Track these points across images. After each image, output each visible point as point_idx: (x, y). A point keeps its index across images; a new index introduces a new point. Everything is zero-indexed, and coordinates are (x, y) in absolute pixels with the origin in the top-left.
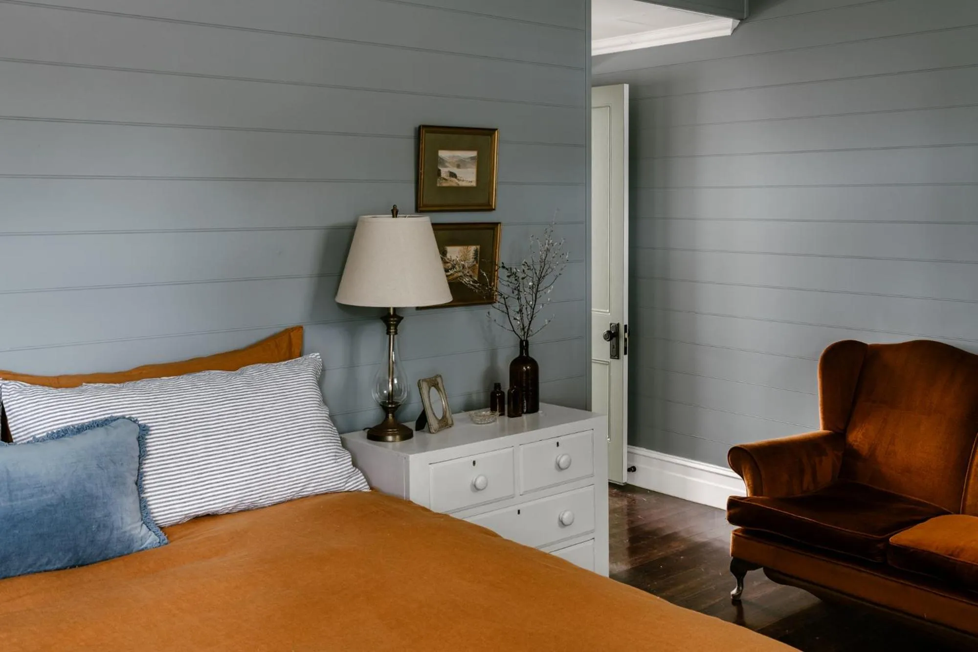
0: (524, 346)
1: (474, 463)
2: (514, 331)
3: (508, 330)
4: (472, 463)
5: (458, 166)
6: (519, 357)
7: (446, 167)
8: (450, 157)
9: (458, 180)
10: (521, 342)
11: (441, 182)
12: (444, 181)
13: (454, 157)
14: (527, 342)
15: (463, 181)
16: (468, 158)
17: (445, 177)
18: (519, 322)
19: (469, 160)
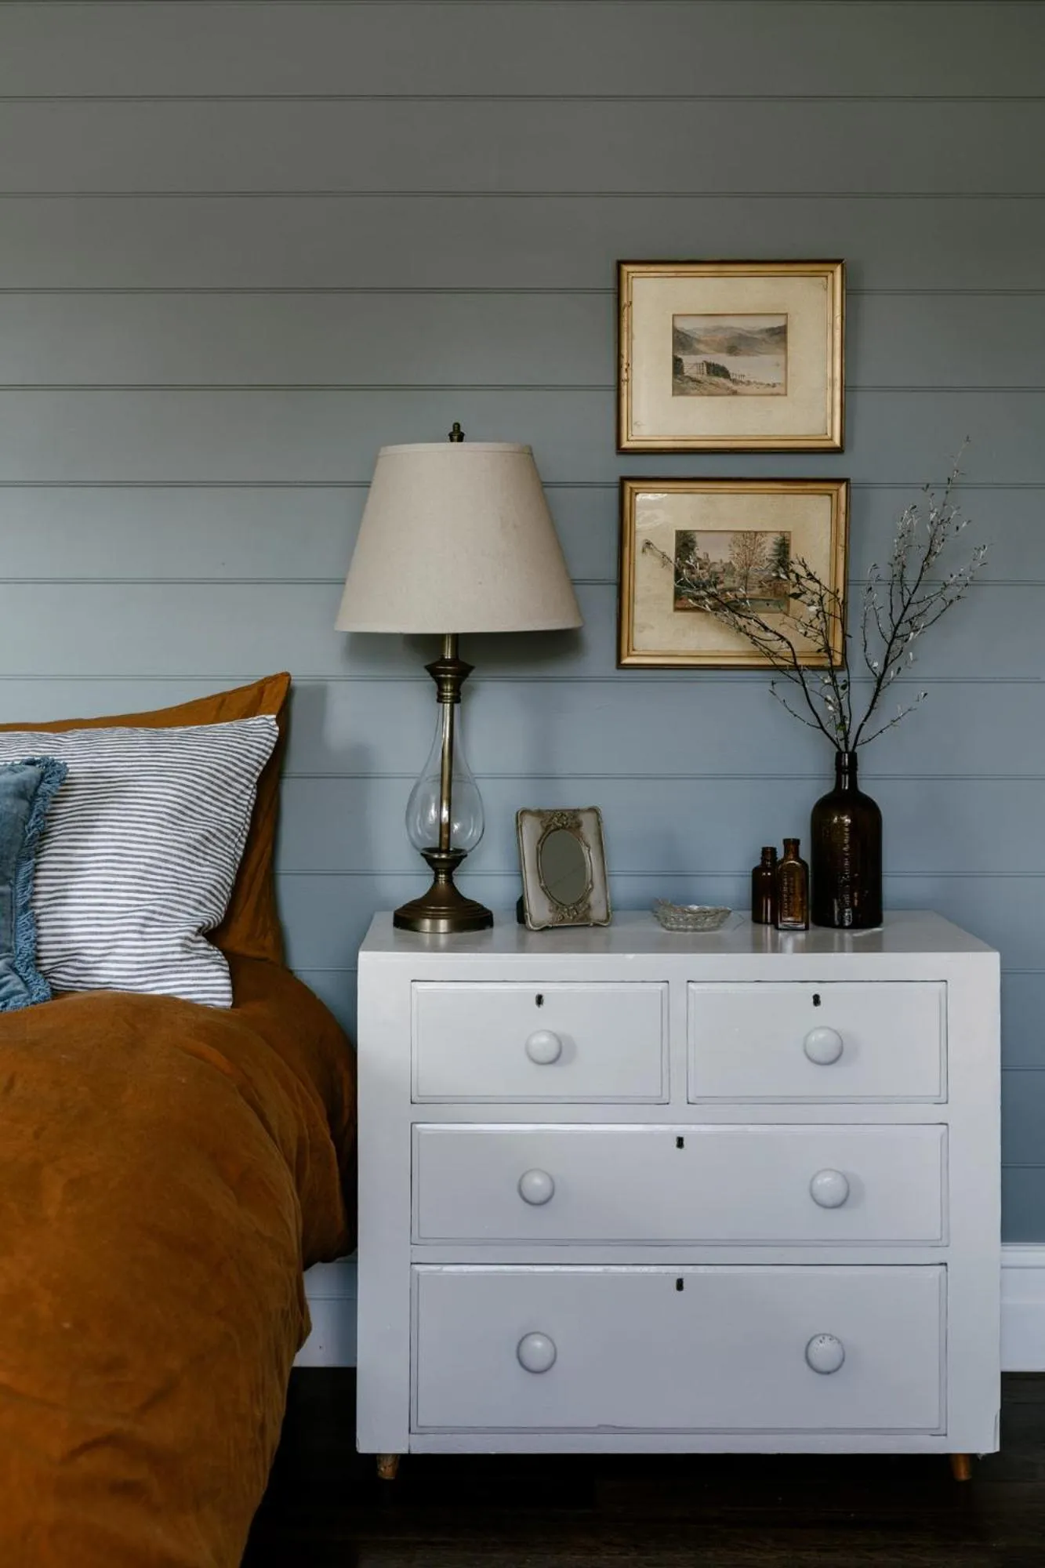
0: (846, 765)
1: (539, 1000)
2: (822, 728)
3: (808, 724)
4: (534, 1000)
5: (732, 350)
6: (835, 790)
7: (696, 352)
8: (706, 330)
9: (734, 381)
10: (839, 756)
11: (684, 386)
12: (691, 384)
13: (718, 329)
14: (853, 757)
15: (749, 383)
16: (761, 331)
17: (694, 376)
18: (831, 708)
19: (765, 336)
